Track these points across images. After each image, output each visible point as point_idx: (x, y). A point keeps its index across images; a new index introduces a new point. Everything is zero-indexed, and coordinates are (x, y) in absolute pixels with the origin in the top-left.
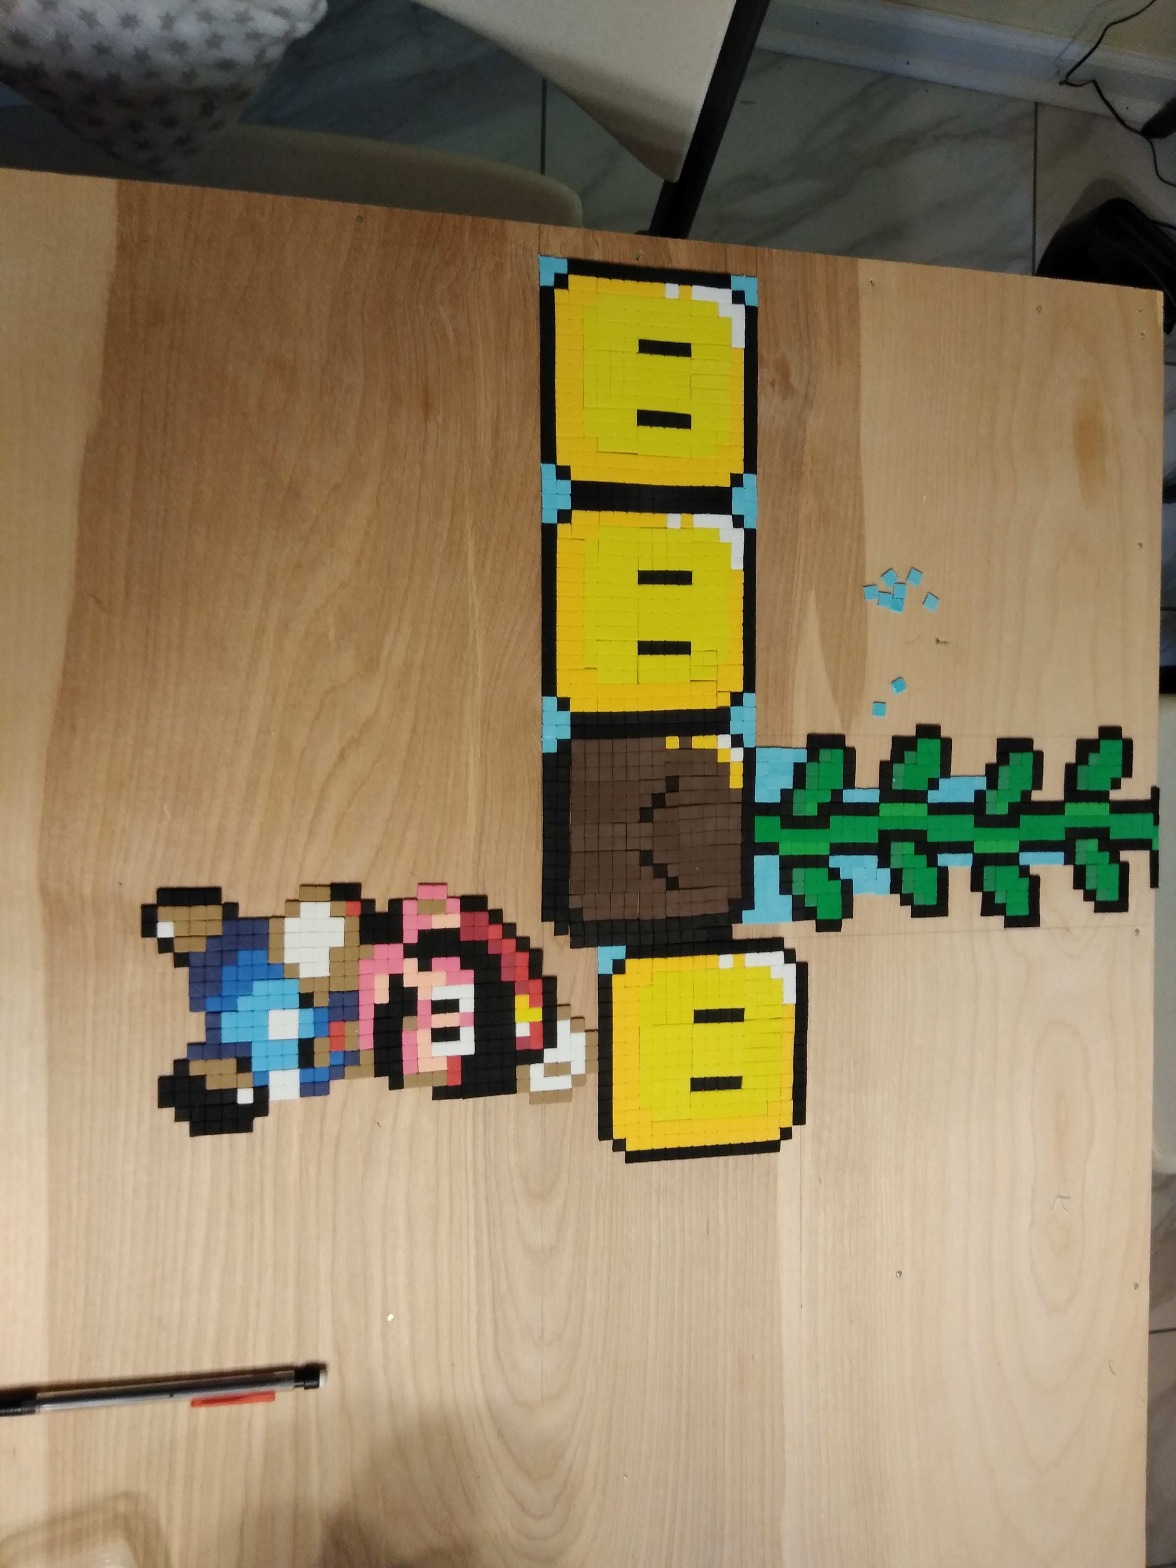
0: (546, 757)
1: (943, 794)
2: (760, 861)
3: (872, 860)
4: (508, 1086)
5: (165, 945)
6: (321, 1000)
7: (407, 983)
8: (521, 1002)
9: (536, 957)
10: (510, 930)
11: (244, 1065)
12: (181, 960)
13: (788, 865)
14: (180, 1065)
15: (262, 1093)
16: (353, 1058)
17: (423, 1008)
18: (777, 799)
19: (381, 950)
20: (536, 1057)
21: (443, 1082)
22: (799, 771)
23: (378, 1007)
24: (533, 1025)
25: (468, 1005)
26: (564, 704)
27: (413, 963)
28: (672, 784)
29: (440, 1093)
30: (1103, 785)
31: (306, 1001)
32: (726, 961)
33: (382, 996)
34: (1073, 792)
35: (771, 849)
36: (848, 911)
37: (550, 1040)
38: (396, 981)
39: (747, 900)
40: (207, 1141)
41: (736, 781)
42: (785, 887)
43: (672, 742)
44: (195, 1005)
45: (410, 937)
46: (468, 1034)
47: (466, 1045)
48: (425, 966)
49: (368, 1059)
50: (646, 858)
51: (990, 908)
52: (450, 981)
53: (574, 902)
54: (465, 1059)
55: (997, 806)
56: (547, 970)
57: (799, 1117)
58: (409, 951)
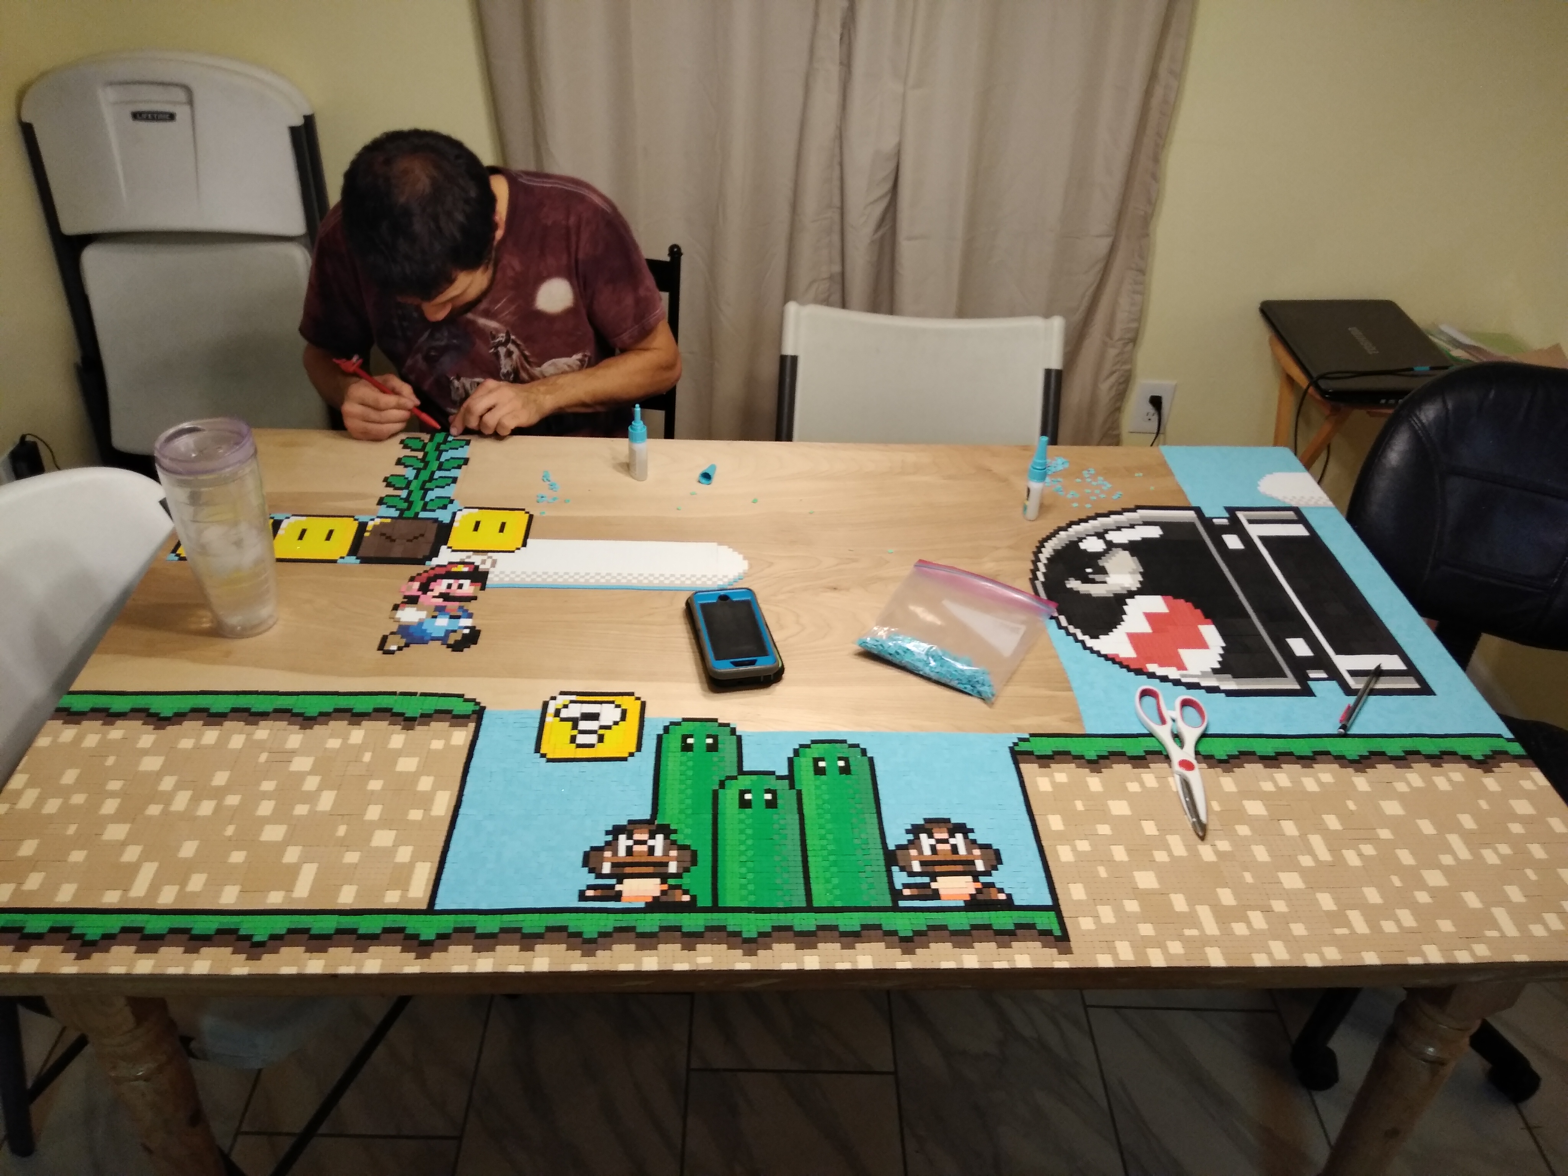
0: (361, 563)
1: (411, 477)
2: (420, 516)
3: (430, 492)
4: (485, 574)
5: (400, 649)
6: (436, 614)
7: (437, 594)
8: (454, 569)
9: (438, 566)
10: (426, 572)
11: (455, 631)
12: (407, 645)
13: (424, 509)
14: (449, 646)
15: (466, 627)
16: (461, 608)
17: (448, 591)
18: (398, 512)
19: (420, 600)
20: (477, 567)
21: (479, 587)
22: (389, 507)
23: (444, 601)
24: (465, 567)
25: (451, 581)
26: (342, 558)
27: (429, 593)
28: (383, 534)
29: (483, 588)
30: (422, 443)
31: (435, 617)
32: (455, 524)
33: (441, 600)
34: (423, 449)
35: (417, 514)
36: (449, 498)
37: (473, 563)
38: (434, 597)
39: (435, 520)
40: (480, 641)
41: (389, 520)
42: (434, 511)
43: (367, 534)
44: (425, 642)
45: (420, 593)
46: (461, 581)
47: (466, 583)
48: (432, 590)
49: (462, 604)
50: (409, 541)
51: (459, 467)
52: (440, 585)
53: (420, 557)
54: (472, 582)
55: (421, 465)
56: (446, 563)
57: (523, 510)
58: (425, 593)
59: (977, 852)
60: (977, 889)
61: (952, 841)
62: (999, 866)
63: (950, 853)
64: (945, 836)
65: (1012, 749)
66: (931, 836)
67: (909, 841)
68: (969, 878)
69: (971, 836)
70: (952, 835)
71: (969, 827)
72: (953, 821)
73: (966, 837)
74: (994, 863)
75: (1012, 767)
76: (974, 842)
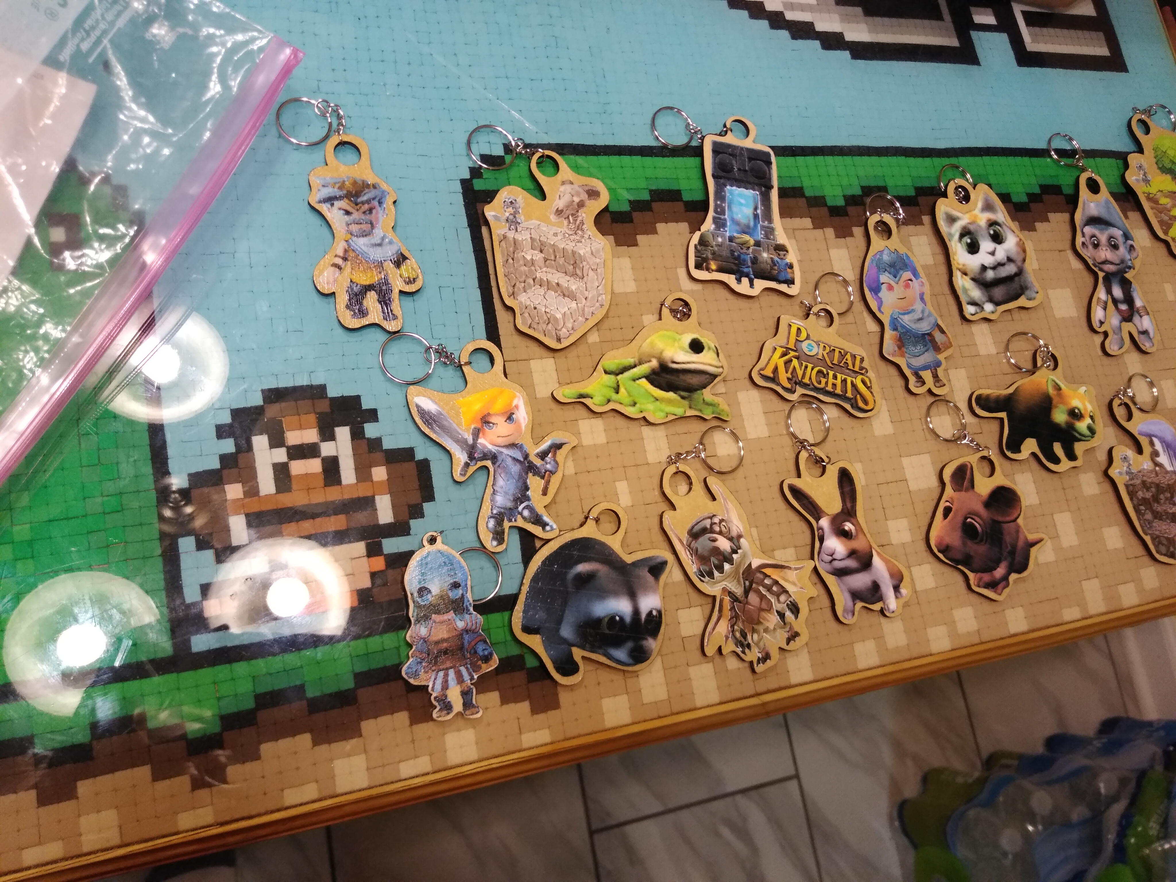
59: (380, 473)
60: (373, 575)
61: (327, 449)
62: (426, 506)
63: (321, 481)
64: (311, 436)
65: (466, 185)
66: (277, 441)
67: (224, 458)
68: (360, 548)
69: (371, 430)
70: (328, 435)
71: (366, 404)
72: (333, 392)
73: (357, 435)
74: (415, 497)
75: (466, 233)
76: (376, 444)
